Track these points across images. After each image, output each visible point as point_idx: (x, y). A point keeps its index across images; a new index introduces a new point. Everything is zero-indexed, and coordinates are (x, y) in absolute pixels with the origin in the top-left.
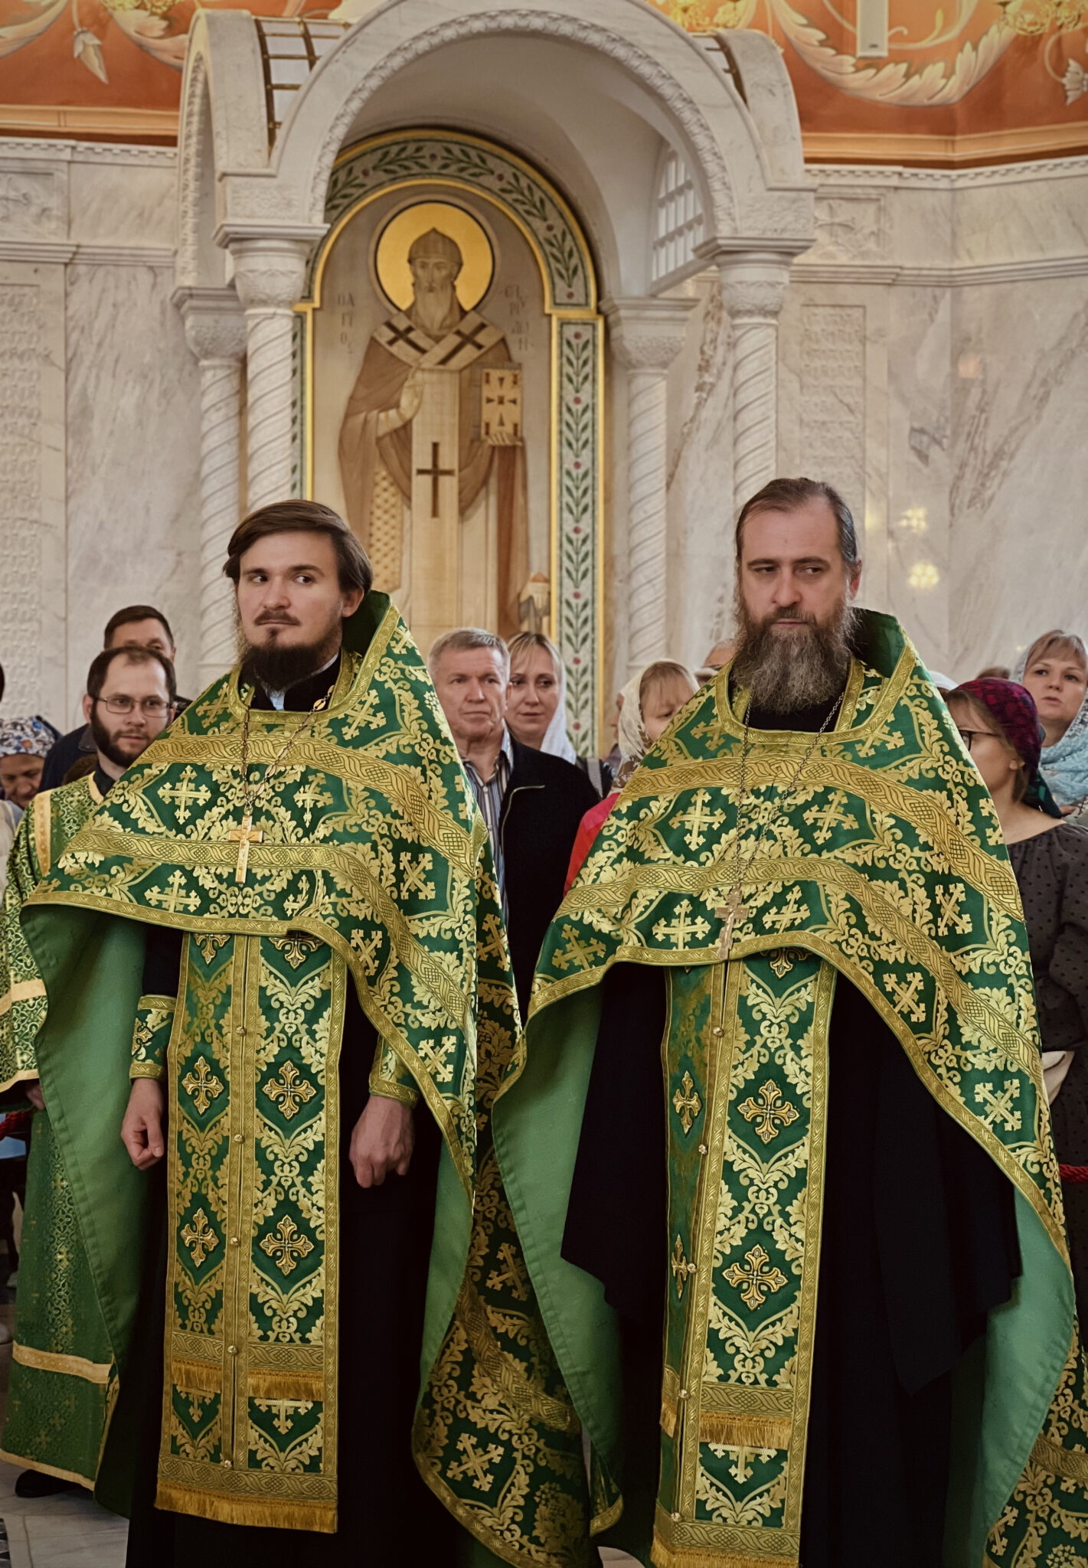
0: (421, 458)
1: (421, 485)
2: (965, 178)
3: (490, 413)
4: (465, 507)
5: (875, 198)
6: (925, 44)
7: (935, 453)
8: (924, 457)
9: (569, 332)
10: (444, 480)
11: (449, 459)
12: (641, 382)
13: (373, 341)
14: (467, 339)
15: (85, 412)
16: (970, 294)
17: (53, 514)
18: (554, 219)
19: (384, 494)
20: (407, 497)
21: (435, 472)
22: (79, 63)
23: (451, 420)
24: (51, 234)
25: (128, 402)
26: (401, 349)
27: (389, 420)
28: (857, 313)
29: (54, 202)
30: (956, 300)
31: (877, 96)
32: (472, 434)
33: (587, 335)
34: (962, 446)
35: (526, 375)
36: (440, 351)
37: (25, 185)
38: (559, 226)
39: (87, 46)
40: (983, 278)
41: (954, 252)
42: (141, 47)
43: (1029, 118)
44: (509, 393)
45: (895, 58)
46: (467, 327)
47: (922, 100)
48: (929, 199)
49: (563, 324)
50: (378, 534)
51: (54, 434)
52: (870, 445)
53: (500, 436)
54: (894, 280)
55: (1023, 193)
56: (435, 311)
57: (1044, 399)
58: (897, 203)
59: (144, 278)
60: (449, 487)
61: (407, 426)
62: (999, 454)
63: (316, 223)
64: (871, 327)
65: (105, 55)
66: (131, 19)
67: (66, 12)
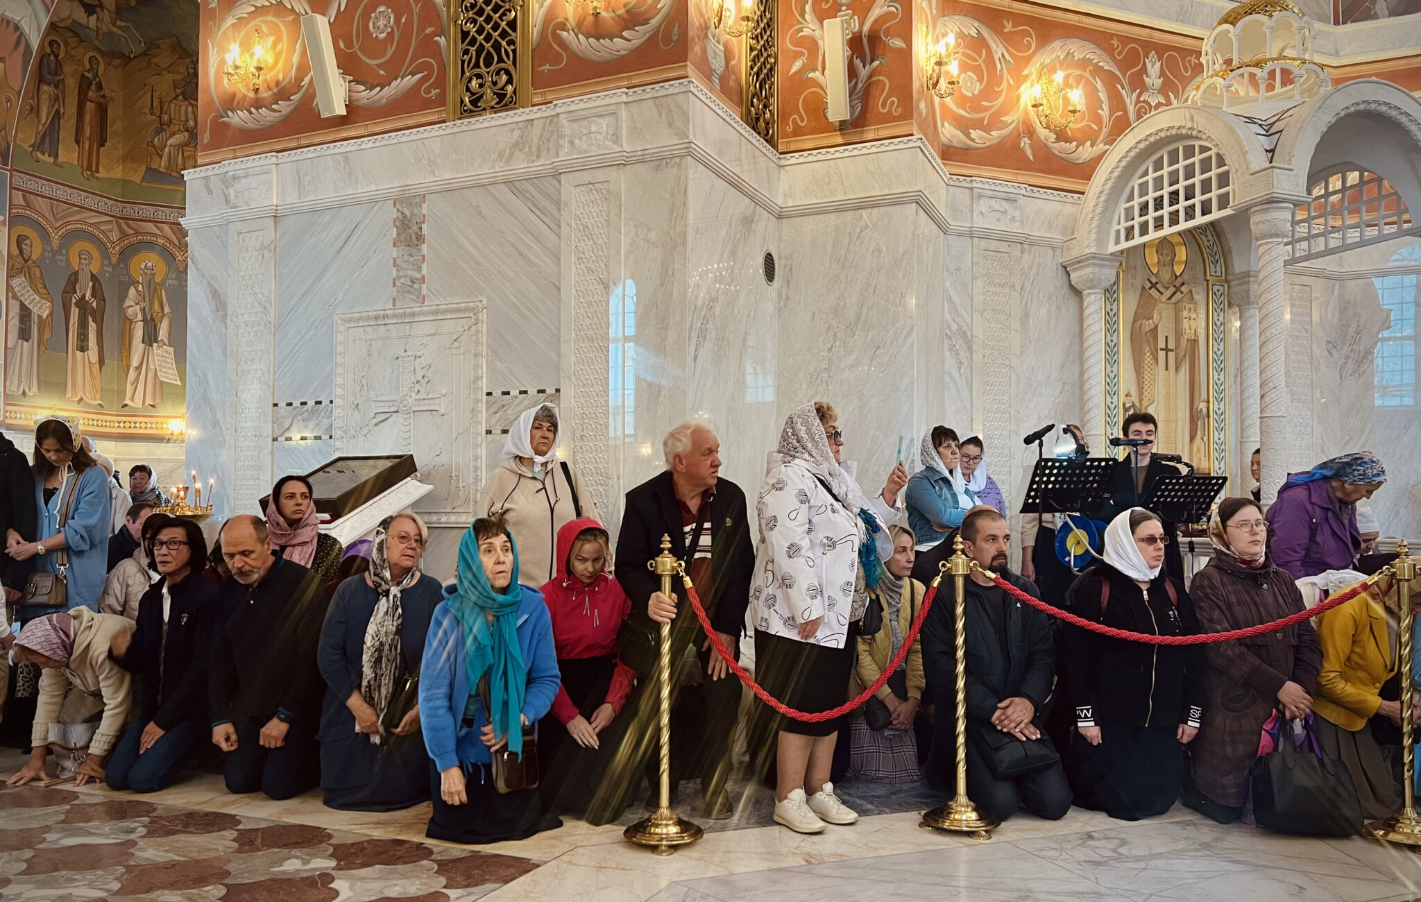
0: (1161, 344)
1: (1162, 354)
3: (1186, 324)
4: (1178, 367)
7: (1334, 352)
8: (1331, 354)
9: (1216, 288)
10: (1170, 354)
11: (1172, 344)
12: (1249, 313)
13: (1143, 287)
14: (1178, 289)
15: (1028, 314)
16: (1349, 283)
19: (1148, 359)
20: (1156, 360)
21: (1167, 350)
22: (1023, 152)
23: (1172, 326)
24: (1016, 229)
25: (1043, 311)
26: (1153, 291)
27: (1149, 325)
28: (1308, 289)
29: (1017, 214)
30: (1343, 285)
32: (1179, 332)
33: (1222, 290)
34: (1346, 350)
36: (1168, 293)
37: (1006, 205)
39: (1025, 142)
41: (1343, 265)
42: (1046, 146)
44: (1192, 315)
46: (1178, 283)
49: (1213, 284)
50: (1146, 377)
51: (1016, 324)
52: (1313, 347)
53: (1191, 334)
54: (1323, 275)
56: (1166, 276)
59: (1050, 251)
60: (1172, 357)
61: (1156, 327)
62: (1366, 353)
65: (1031, 146)
66: (1042, 133)
67: (1017, 127)
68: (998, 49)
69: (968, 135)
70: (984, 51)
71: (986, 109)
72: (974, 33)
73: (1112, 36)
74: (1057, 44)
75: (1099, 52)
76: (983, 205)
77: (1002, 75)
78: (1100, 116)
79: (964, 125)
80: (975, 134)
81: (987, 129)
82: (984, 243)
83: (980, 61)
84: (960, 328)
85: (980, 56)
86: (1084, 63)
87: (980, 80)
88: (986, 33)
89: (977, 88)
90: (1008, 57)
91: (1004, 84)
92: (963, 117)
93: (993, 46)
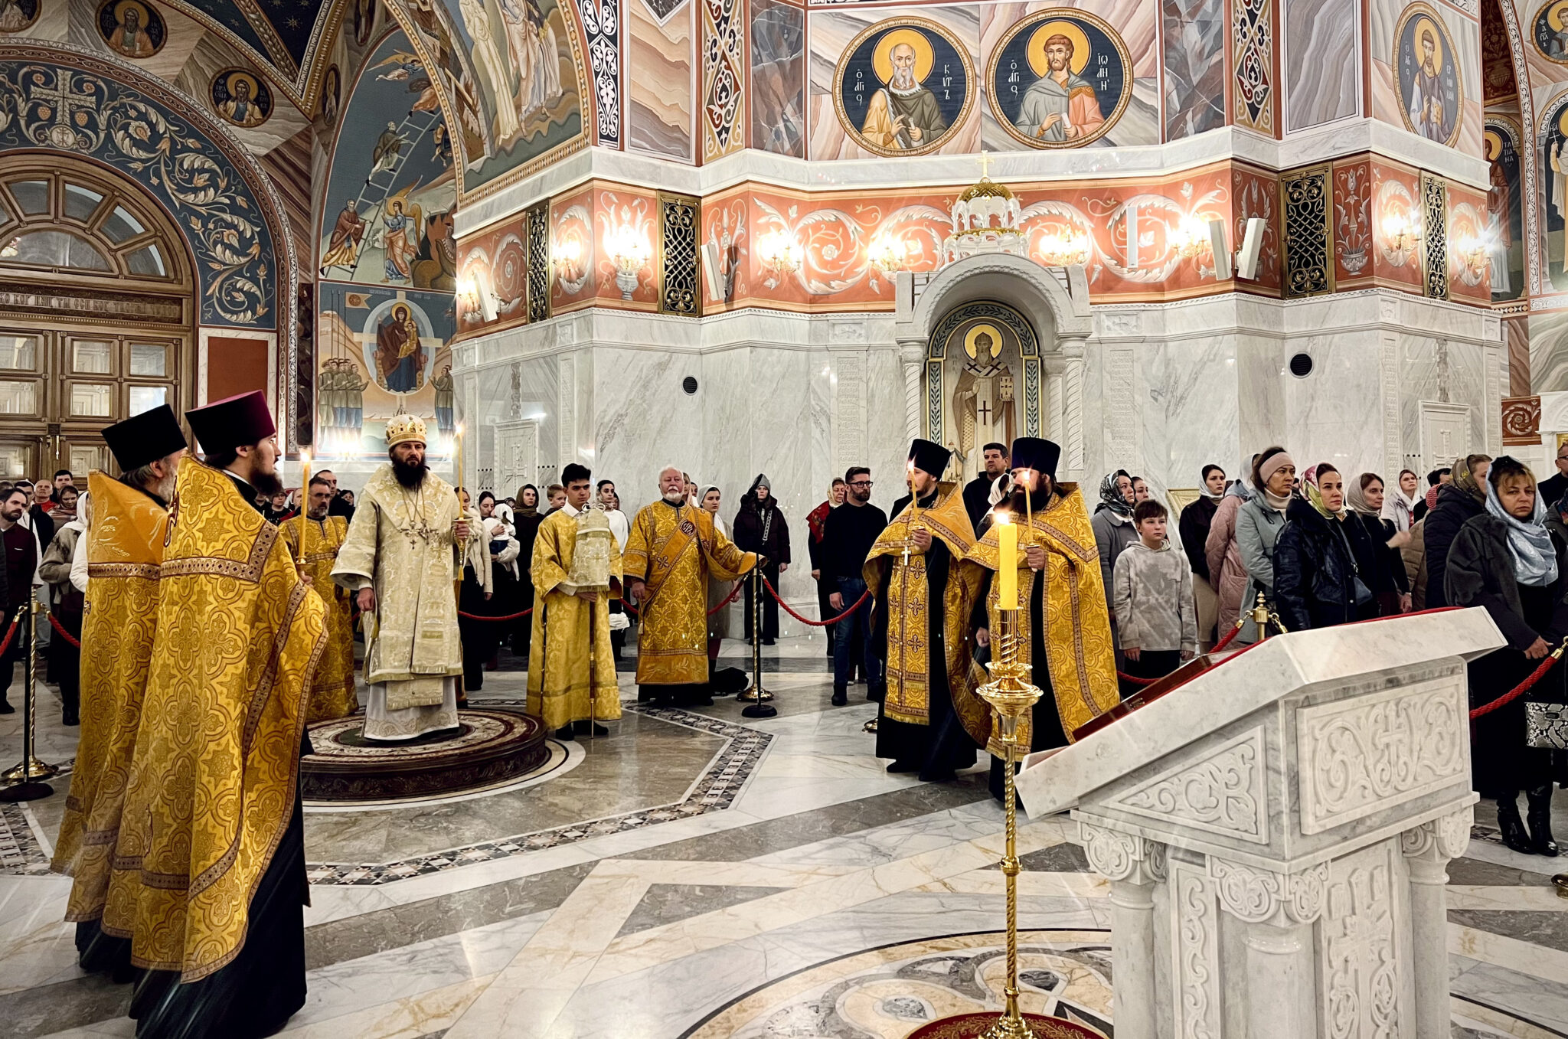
0: (980, 406)
1: (980, 415)
2: (1168, 306)
3: (1002, 391)
4: (994, 423)
5: (1136, 314)
6: (1154, 262)
7: (1160, 398)
8: (1156, 400)
9: (1029, 363)
10: (988, 413)
11: (989, 406)
12: (1052, 379)
13: (964, 370)
14: (995, 367)
15: (873, 396)
16: (1170, 344)
17: (863, 427)
18: (1023, 327)
19: (968, 418)
20: (976, 419)
21: (985, 410)
22: (871, 289)
23: (989, 393)
24: (862, 341)
25: (886, 391)
26: (973, 371)
27: (969, 394)
28: (1130, 353)
29: (863, 332)
30: (1166, 346)
31: (1137, 280)
32: (996, 397)
33: (1035, 363)
34: (1169, 396)
35: (1014, 379)
36: (986, 371)
37: (854, 327)
38: (1025, 329)
39: (873, 283)
40: (1175, 338)
41: (1164, 331)
42: (890, 282)
43: (1188, 286)
44: (1009, 384)
45: (1141, 267)
46: (995, 363)
47: (1152, 281)
48: (1156, 313)
49: (1026, 361)
50: (966, 431)
51: (863, 403)
52: (1136, 397)
53: (1006, 398)
54: (1143, 340)
55: (1187, 310)
56: (984, 359)
57: (1196, 379)
58: (1143, 315)
59: (890, 352)
60: (989, 415)
61: (975, 396)
62: (1182, 398)
63: (926, 337)
64: (1135, 356)
65: (879, 286)
66: (886, 274)
67: (867, 274)
68: (851, 225)
69: (829, 285)
70: (841, 230)
71: (843, 266)
72: (833, 219)
73: (945, 197)
74: (899, 212)
75: (933, 210)
76: (838, 330)
77: (855, 243)
78: (934, 255)
79: (826, 280)
80: (833, 284)
81: (843, 279)
82: (837, 354)
83: (838, 236)
84: (822, 409)
85: (838, 232)
86: (920, 222)
87: (838, 248)
88: (842, 217)
89: (836, 253)
90: (859, 229)
91: (857, 248)
92: (826, 275)
93: (847, 224)
